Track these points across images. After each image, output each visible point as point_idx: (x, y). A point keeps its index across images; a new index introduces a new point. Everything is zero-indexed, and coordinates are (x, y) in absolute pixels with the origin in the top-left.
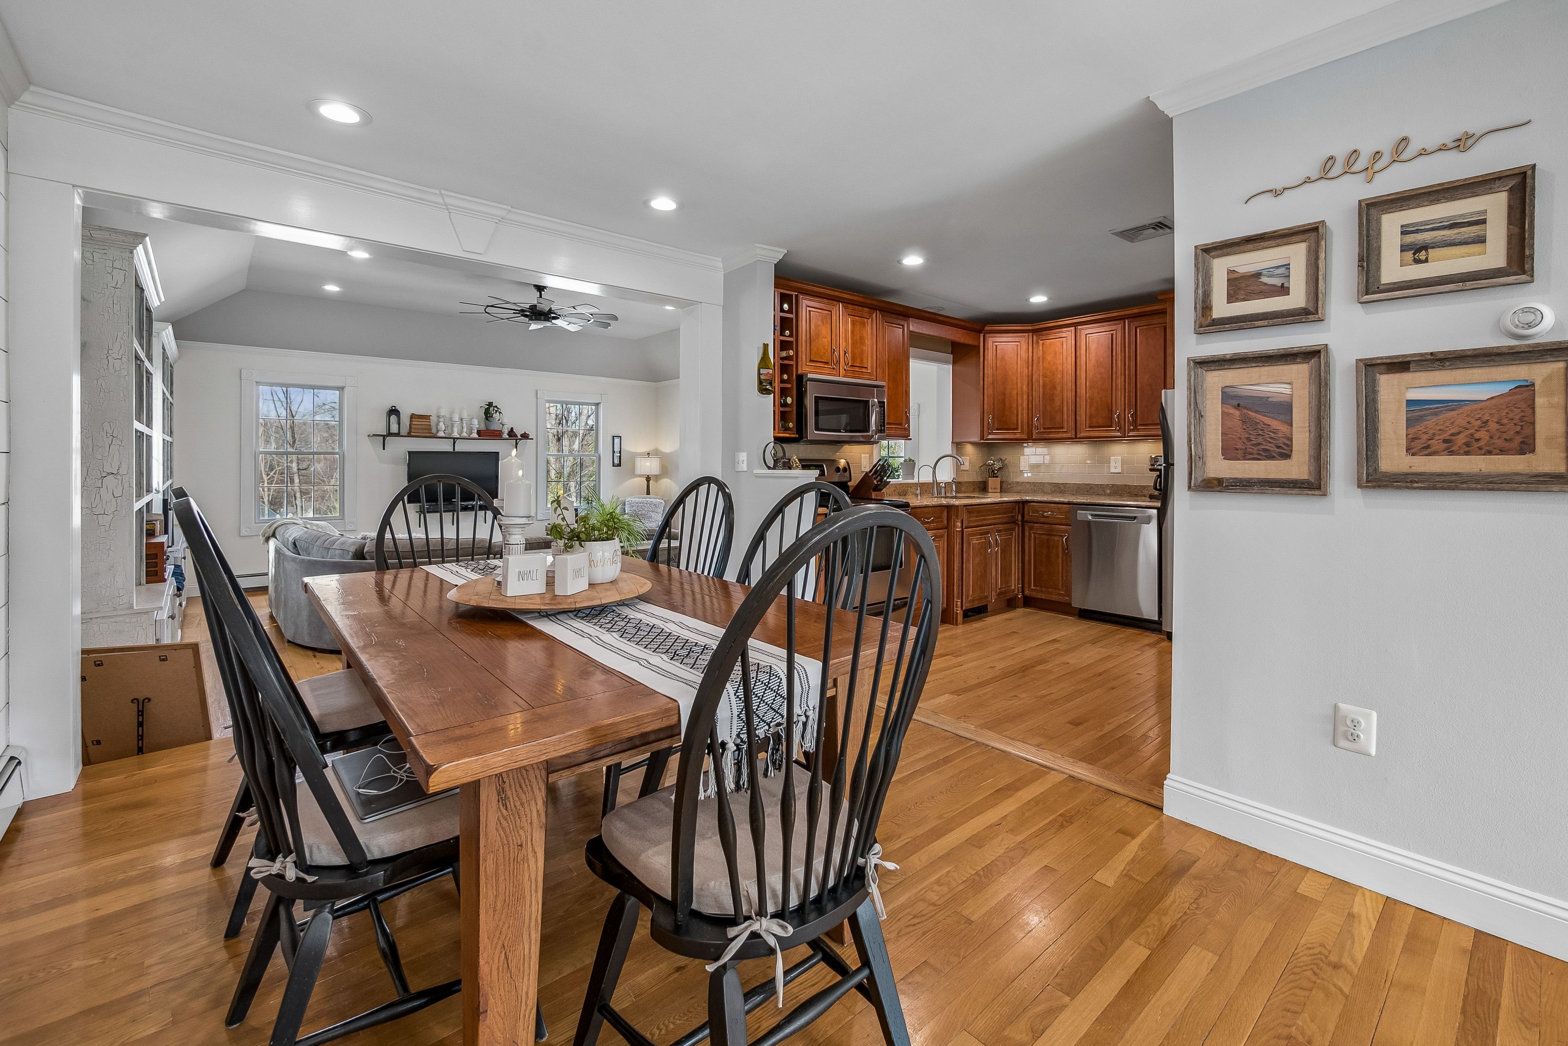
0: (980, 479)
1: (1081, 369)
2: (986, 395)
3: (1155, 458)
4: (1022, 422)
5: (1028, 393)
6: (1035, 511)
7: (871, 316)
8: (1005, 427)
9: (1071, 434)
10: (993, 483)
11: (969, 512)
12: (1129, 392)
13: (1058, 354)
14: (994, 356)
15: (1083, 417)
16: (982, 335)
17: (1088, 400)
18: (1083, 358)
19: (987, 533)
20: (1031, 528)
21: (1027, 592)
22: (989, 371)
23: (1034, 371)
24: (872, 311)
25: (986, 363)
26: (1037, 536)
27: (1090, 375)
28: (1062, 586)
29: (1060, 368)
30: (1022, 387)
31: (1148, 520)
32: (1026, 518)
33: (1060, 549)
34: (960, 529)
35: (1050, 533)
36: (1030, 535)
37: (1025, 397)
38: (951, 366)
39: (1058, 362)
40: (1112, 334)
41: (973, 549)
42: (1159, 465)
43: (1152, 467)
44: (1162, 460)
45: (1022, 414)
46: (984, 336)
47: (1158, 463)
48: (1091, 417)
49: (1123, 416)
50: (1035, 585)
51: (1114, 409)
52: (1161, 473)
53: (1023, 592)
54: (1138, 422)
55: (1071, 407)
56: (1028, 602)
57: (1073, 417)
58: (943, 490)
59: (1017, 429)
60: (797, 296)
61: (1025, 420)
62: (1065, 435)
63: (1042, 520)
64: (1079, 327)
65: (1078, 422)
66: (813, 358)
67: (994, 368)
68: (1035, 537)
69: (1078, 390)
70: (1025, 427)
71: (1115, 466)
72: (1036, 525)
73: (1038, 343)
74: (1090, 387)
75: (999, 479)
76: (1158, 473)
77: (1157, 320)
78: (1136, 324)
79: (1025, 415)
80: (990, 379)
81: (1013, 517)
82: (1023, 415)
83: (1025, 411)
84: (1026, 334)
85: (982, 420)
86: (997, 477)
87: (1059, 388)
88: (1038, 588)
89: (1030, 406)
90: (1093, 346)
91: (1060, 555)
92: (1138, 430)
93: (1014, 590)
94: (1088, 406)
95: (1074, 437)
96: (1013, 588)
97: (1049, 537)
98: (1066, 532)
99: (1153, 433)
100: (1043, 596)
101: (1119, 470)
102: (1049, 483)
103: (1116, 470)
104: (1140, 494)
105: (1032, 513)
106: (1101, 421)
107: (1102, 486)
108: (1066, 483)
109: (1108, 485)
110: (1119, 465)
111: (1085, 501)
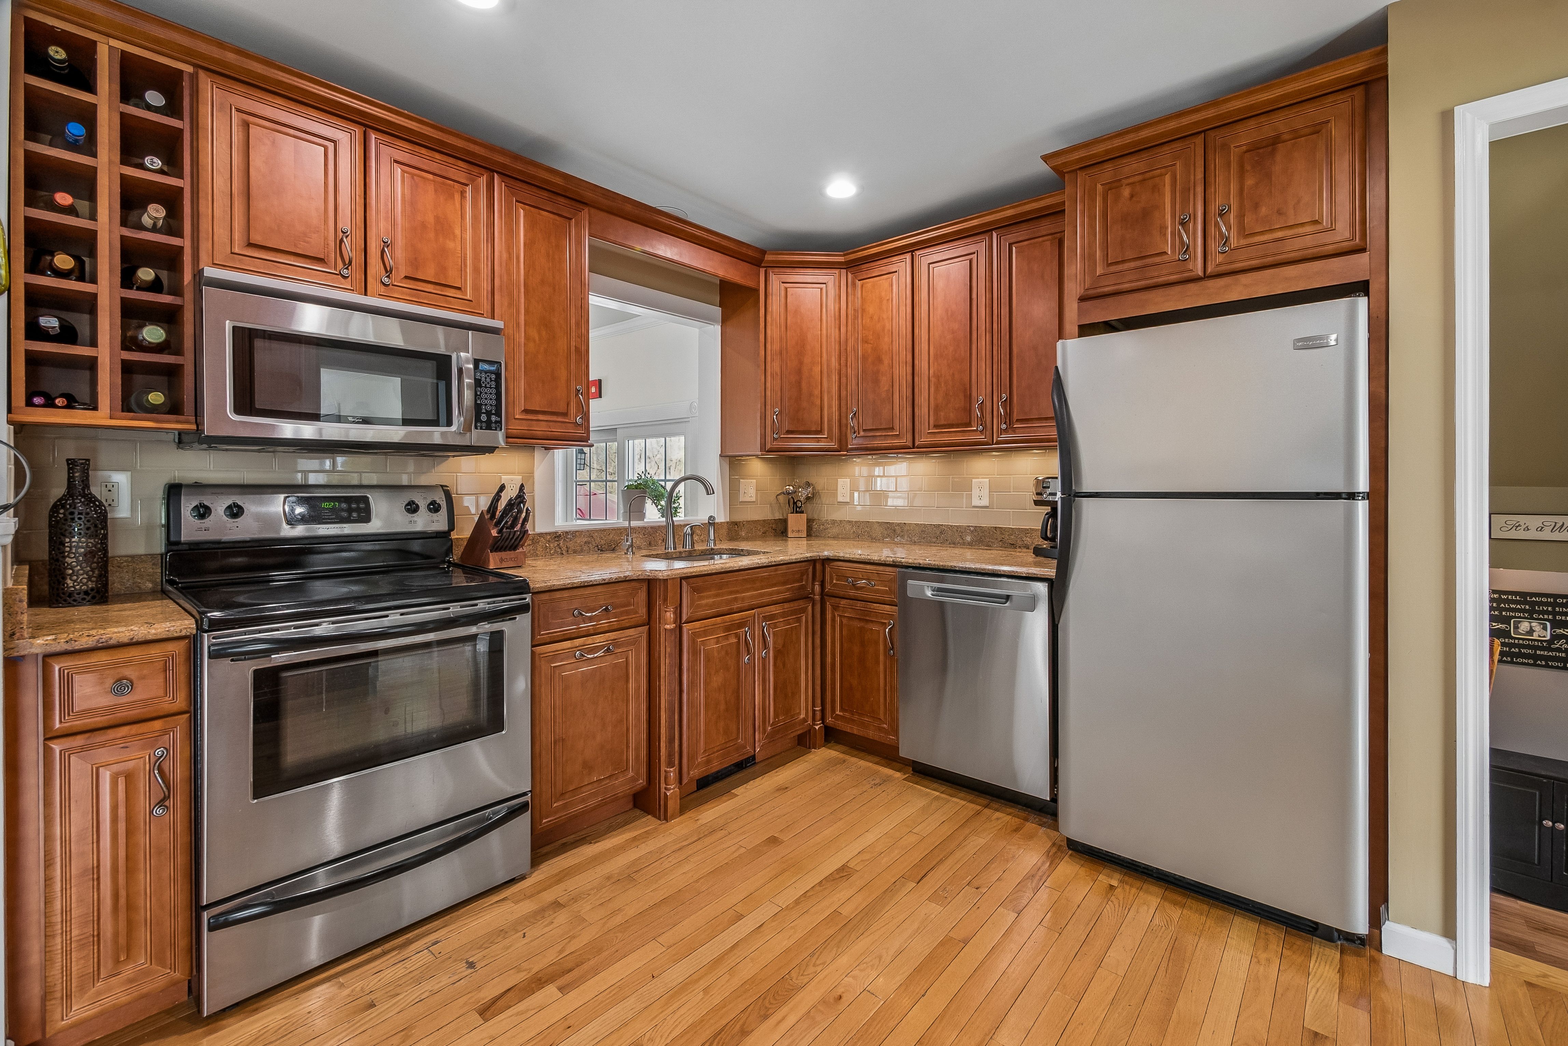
0: (778, 516)
1: (920, 327)
2: (768, 374)
3: (1043, 481)
4: (829, 421)
5: (840, 371)
6: (842, 577)
7: (473, 181)
8: (801, 429)
9: (906, 440)
10: (796, 522)
11: (695, 590)
12: (1000, 361)
13: (885, 302)
14: (783, 307)
15: (925, 410)
16: (762, 271)
17: (933, 379)
18: (925, 307)
19: (741, 625)
20: (835, 608)
21: (829, 720)
22: (773, 332)
23: (849, 334)
24: (476, 170)
25: (769, 318)
26: (845, 621)
27: (936, 334)
28: (885, 714)
29: (888, 326)
30: (829, 361)
31: (1031, 604)
32: (828, 587)
33: (881, 647)
34: (673, 626)
35: (865, 617)
36: (833, 620)
37: (835, 378)
38: (718, 328)
39: (885, 316)
40: (971, 261)
41: (708, 660)
42: (1051, 494)
43: (1039, 498)
44: (1056, 487)
45: (830, 407)
46: (766, 271)
47: (1049, 491)
48: (937, 409)
49: (989, 404)
50: (842, 709)
51: (974, 394)
52: (1054, 510)
53: (823, 719)
54: (1015, 416)
55: (906, 391)
56: (831, 736)
57: (910, 410)
58: (688, 539)
59: (820, 432)
60: (194, 77)
61: (836, 417)
62: (896, 442)
63: (852, 593)
64: (918, 253)
65: (916, 419)
66: (256, 238)
67: (783, 328)
68: (841, 622)
69: (916, 362)
70: (836, 430)
71: (980, 496)
72: (843, 602)
73: (854, 284)
74: (936, 357)
75: (804, 516)
76: (1048, 509)
77: (1046, 227)
78: (1012, 238)
79: (835, 408)
80: (776, 347)
81: (802, 587)
82: (831, 409)
83: (835, 403)
84: (837, 271)
85: (764, 417)
86: (802, 512)
87: (886, 361)
88: (847, 715)
89: (843, 393)
90: (940, 284)
91: (882, 658)
92: (1014, 430)
93: (805, 720)
94: (932, 390)
95: (910, 444)
96: (802, 716)
97: (862, 624)
98: (891, 616)
99: (1041, 434)
100: (855, 730)
101: (985, 502)
102: (879, 522)
103: (980, 501)
104: (1020, 543)
105: (837, 580)
106: (952, 416)
107: (959, 530)
108: (905, 523)
109: (969, 526)
110: (985, 492)
111: (921, 562)
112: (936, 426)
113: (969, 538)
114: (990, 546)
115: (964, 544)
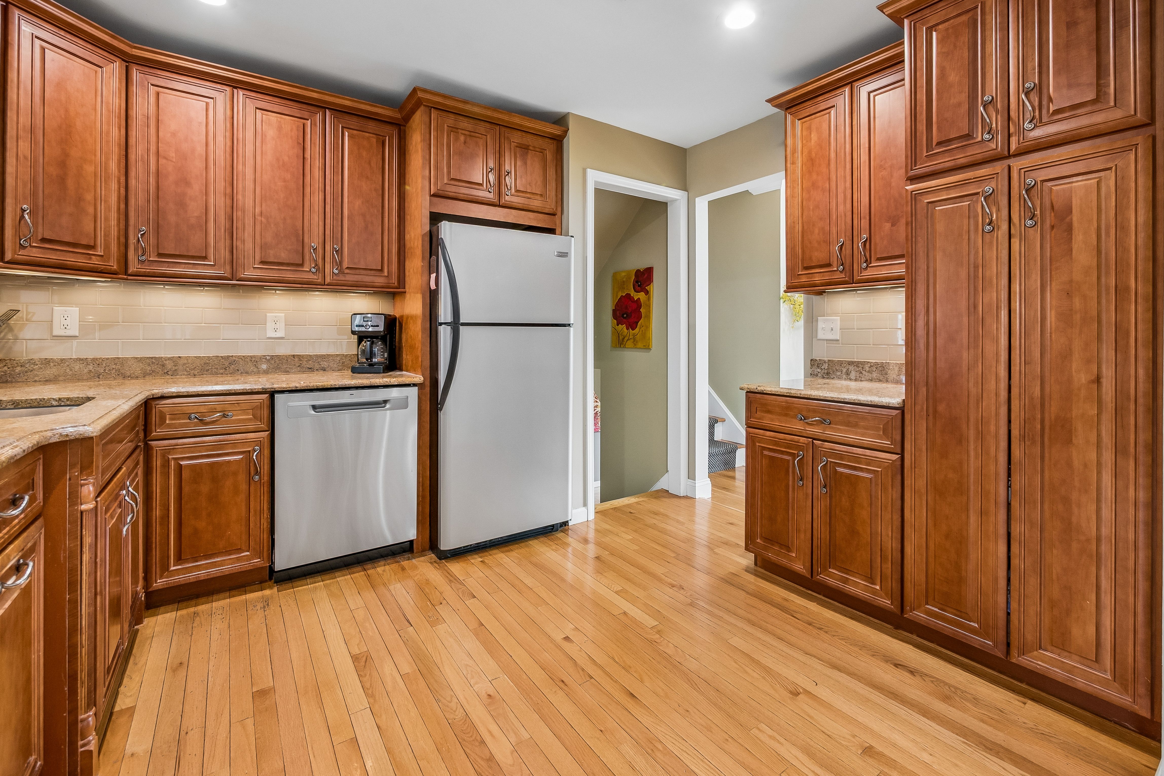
4: (106, 236)
5: (120, 180)
6: (181, 415)
8: (65, 239)
12: (333, 218)
15: (250, 245)
17: (259, 218)
20: (169, 451)
26: (185, 463)
30: (105, 164)
35: (217, 452)
36: (165, 466)
39: (195, 138)
45: (106, 219)
48: (265, 247)
49: (321, 251)
54: (346, 265)
57: (228, 242)
59: (93, 247)
61: (114, 232)
62: (209, 272)
63: (198, 429)
65: (238, 252)
68: (179, 465)
69: (238, 197)
71: (275, 328)
72: (184, 442)
74: (265, 197)
78: (344, 123)
79: (113, 222)
81: (137, 434)
82: (109, 222)
91: (243, 486)
92: (345, 275)
94: (259, 228)
97: (213, 460)
98: (257, 443)
101: (280, 334)
102: (136, 358)
103: (276, 333)
104: (317, 366)
105: (171, 419)
106: (284, 256)
107: (253, 359)
108: (180, 357)
109: (264, 356)
110: (281, 325)
111: (298, 385)
112: (262, 262)
113: (264, 367)
114: (288, 371)
115: (258, 373)
